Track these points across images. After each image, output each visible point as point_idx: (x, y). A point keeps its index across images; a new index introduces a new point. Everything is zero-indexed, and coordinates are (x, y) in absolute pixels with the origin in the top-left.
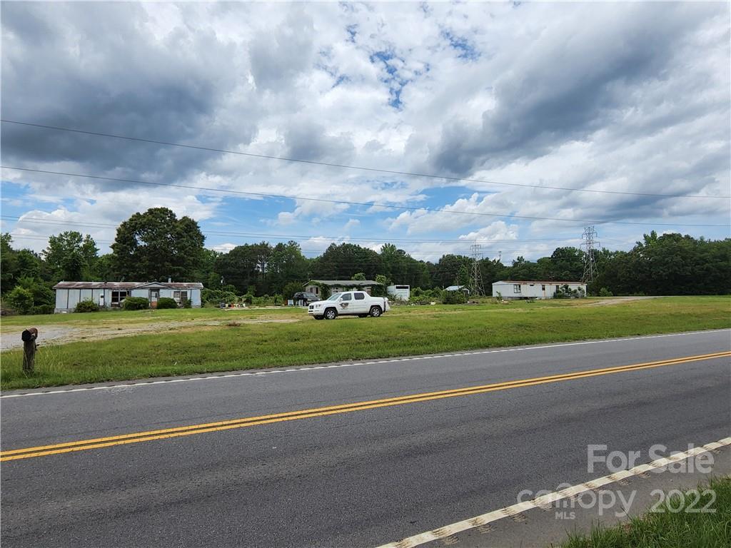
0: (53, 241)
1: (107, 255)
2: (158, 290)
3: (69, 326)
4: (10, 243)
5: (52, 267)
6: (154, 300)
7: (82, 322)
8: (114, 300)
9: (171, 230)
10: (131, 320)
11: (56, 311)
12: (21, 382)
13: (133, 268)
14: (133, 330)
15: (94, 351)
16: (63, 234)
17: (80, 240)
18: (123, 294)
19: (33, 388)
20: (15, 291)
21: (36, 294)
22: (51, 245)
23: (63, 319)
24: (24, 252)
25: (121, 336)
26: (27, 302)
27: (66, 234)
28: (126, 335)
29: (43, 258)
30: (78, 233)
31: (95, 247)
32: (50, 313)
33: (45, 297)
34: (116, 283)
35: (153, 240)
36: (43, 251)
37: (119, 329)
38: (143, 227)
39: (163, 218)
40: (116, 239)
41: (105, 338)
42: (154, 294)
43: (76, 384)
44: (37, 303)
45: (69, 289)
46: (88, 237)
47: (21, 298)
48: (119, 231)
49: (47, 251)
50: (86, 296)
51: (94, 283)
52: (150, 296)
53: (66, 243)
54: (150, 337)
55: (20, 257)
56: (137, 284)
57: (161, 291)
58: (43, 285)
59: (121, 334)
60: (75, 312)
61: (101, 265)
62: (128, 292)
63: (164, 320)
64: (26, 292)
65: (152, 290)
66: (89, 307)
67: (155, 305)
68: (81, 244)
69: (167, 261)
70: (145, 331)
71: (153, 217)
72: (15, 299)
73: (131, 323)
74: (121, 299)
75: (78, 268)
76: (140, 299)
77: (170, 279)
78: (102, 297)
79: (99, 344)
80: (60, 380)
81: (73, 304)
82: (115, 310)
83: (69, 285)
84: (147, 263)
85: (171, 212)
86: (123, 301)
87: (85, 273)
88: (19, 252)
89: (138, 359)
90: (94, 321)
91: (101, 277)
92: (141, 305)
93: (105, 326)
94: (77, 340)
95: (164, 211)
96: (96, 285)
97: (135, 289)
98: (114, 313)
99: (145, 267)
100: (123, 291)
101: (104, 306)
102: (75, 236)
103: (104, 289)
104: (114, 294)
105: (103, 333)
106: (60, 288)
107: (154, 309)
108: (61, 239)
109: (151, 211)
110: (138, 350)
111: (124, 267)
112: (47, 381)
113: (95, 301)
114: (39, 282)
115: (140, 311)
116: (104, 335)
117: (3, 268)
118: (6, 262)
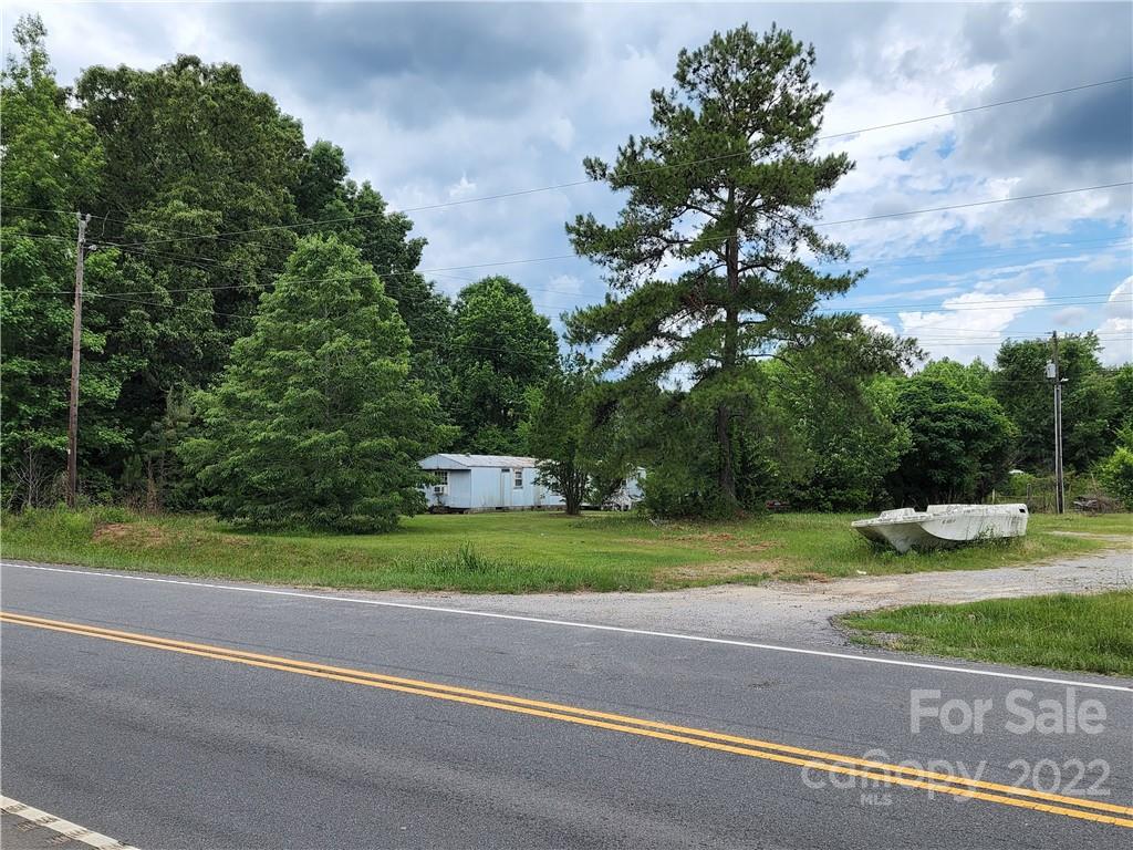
117: (1089, 407)
118: (1092, 395)
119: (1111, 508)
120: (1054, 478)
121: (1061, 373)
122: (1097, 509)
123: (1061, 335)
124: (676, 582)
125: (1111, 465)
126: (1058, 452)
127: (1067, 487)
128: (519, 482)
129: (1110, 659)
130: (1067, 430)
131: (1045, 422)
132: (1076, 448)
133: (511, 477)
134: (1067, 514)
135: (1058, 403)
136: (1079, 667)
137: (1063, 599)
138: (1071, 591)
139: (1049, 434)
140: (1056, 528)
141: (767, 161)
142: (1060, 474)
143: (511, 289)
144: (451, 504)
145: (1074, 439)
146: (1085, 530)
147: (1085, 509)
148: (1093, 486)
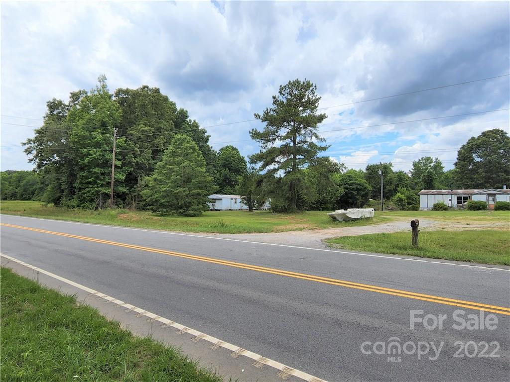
0: (415, 165)
1: (451, 171)
2: (494, 195)
3: (431, 219)
4: (392, 168)
5: (415, 181)
6: (492, 203)
7: (439, 217)
8: (459, 202)
9: (504, 146)
10: (475, 218)
11: (420, 209)
12: (410, 252)
13: (472, 179)
14: (479, 226)
15: (452, 238)
16: (420, 159)
17: (431, 162)
18: (466, 198)
20: (397, 196)
21: (408, 198)
22: (414, 167)
23: (426, 215)
24: (400, 172)
25: (471, 229)
26: (403, 203)
27: (422, 159)
28: (474, 229)
29: (410, 175)
30: (430, 158)
31: (441, 165)
32: (417, 210)
33: (413, 200)
34: (459, 191)
35: (487, 156)
36: (410, 171)
37: (468, 224)
38: (478, 147)
39: (496, 138)
40: (457, 158)
41: (458, 229)
42: (491, 198)
43: (447, 259)
44: (409, 204)
45: (428, 194)
46: (437, 159)
47: (401, 200)
48: (459, 152)
49: (412, 171)
50: (439, 199)
51: (444, 191)
52: (488, 200)
53: (422, 165)
54: (496, 232)
55: (398, 175)
56: (476, 191)
57: (497, 196)
58: (412, 192)
59: (470, 228)
60: (432, 210)
61: (447, 178)
62: (469, 197)
63: (504, 219)
64: (402, 196)
65: (489, 195)
66: (441, 207)
67: (493, 207)
68: (432, 165)
69: (502, 172)
70: (489, 227)
71: (486, 138)
72: (397, 201)
73: (475, 220)
74: (464, 202)
75: (432, 180)
76: (478, 202)
77: (505, 187)
78: (450, 200)
79: (456, 234)
80: (436, 255)
81: (431, 205)
82: (460, 209)
83: (428, 192)
84: (484, 174)
85: (502, 131)
86: (465, 203)
87: (437, 184)
88: (397, 173)
89: (489, 248)
90: (447, 217)
91: (447, 186)
92: (481, 207)
93: (456, 221)
94: (439, 229)
95: (496, 132)
96: (445, 192)
97: (475, 194)
98: (460, 212)
99: (482, 178)
100: (465, 196)
101: (451, 207)
102: (428, 159)
103: (451, 194)
104: (459, 199)
105: (456, 226)
106: (422, 194)
107: (493, 210)
108: (419, 163)
109: (484, 134)
110: (487, 242)
111: (465, 178)
113: (445, 203)
114: (409, 190)
115: (481, 211)
116: (457, 227)
117: (390, 182)
118: (391, 179)
119: (396, 210)
120: (381, 201)
121: (383, 173)
122: (392, 209)
123: (382, 163)
124: (279, 230)
125: (396, 198)
126: (382, 194)
127: (384, 204)
128: (236, 202)
129: (396, 250)
130: (384, 188)
131: (378, 186)
132: (387, 193)
133: (234, 200)
134: (384, 211)
135: (382, 181)
136: (388, 253)
137: (383, 234)
138: (386, 232)
139: (379, 189)
140: (381, 215)
141: (304, 115)
142: (382, 200)
143: (234, 149)
144: (216, 208)
145: (386, 191)
146: (389, 215)
147: (389, 210)
148: (391, 204)
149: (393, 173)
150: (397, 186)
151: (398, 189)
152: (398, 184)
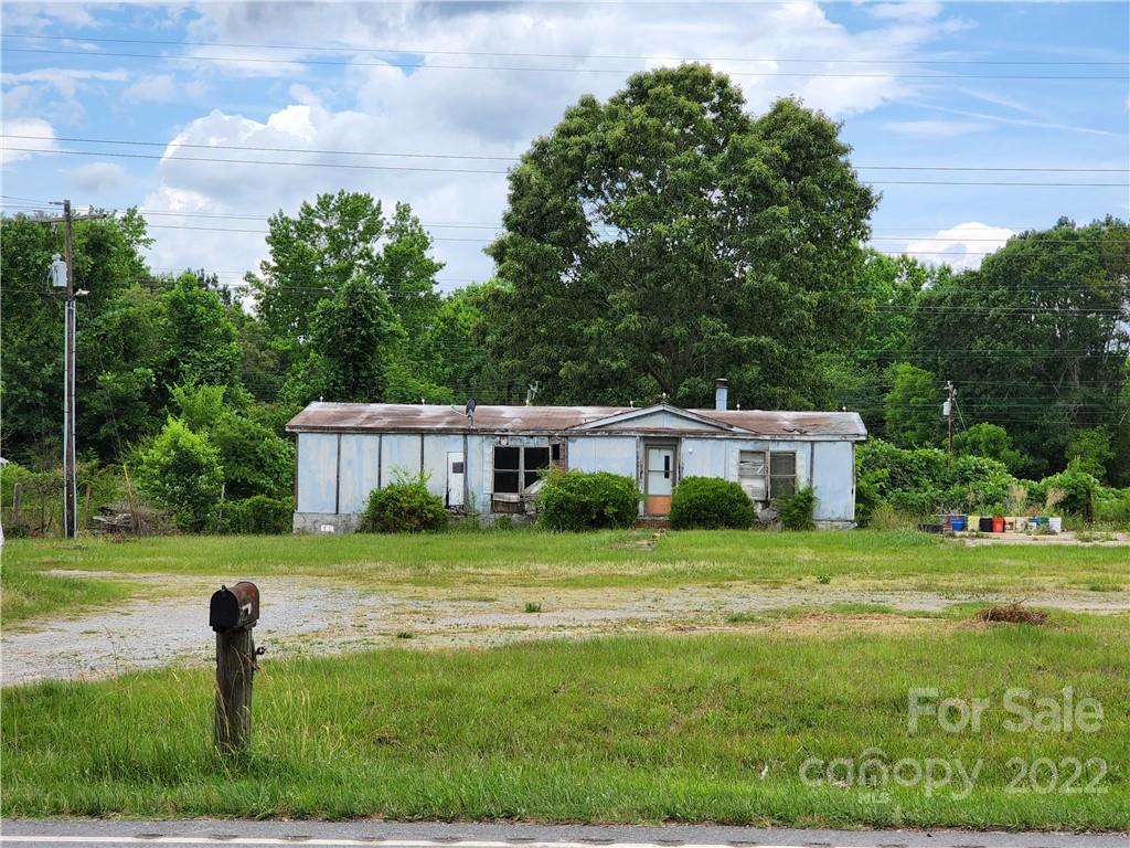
0: (280, 239)
1: (473, 290)
2: (671, 441)
3: (349, 586)
4: (140, 250)
5: (280, 343)
6: (660, 487)
7: (392, 570)
8: (504, 482)
9: (724, 167)
10: (576, 571)
11: (297, 522)
12: (212, 791)
13: (574, 344)
14: (585, 617)
15: (444, 693)
16: (313, 204)
17: (372, 230)
18: (537, 458)
19: (252, 816)
20: (163, 441)
21: (234, 452)
22: (276, 254)
23: (324, 557)
24: (187, 283)
25: (541, 635)
26: (203, 482)
27: (324, 202)
28: (558, 635)
29: (249, 305)
30: (367, 201)
31: (428, 254)
32: (277, 531)
33: (260, 466)
34: (508, 412)
35: (653, 217)
36: (249, 277)
37: (531, 609)
38: (611, 161)
39: (690, 118)
40: (507, 219)
41: (480, 642)
42: (657, 459)
43: (396, 818)
44: (237, 489)
45: (340, 431)
46: (403, 212)
47: (186, 465)
48: (520, 184)
49: (261, 276)
50: (402, 463)
51: (428, 411)
52: (644, 470)
53: (323, 242)
54: (656, 647)
55: (175, 303)
56: (589, 414)
57: (687, 446)
58: (249, 419)
59: (540, 628)
60: (363, 529)
61: (451, 334)
62: (556, 448)
63: (704, 576)
64: (197, 442)
65: (652, 440)
66: (412, 512)
67: (663, 509)
68: (378, 246)
69: (711, 313)
70: (629, 621)
71: (650, 112)
72: (165, 470)
73: (573, 583)
74: (531, 479)
75: (369, 344)
76: (603, 482)
77: (722, 396)
78: (459, 468)
79: (465, 665)
80: (339, 797)
81: (357, 500)
82: (505, 525)
83: (343, 417)
84: (632, 321)
85: (722, 83)
86: (536, 488)
87: (394, 366)
88: (170, 286)
89: (615, 739)
90: (436, 568)
91: (451, 381)
92: (610, 510)
93: (475, 590)
94: (382, 644)
95: (695, 82)
96: (437, 419)
97: (583, 434)
98: (507, 539)
99: (626, 338)
100: (533, 443)
101: (465, 510)
102: (356, 210)
103: (467, 433)
104: (504, 458)
105: (473, 620)
106: (313, 430)
107: (661, 526)
108: (306, 228)
109: (640, 89)
110: (610, 702)
111: (540, 339)
112: (297, 796)
113: (434, 487)
114: (239, 404)
115: (605, 535)
116: (478, 629)
117: (124, 345)
118: (129, 324)
119: (154, 528)
120: (62, 472)
121: (78, 278)
122: (131, 529)
123: (79, 211)
125: (155, 451)
126: (69, 424)
127: (82, 489)
130: (86, 384)
131: (48, 370)
132: (100, 420)
134: (83, 538)
135: (70, 336)
139: (54, 390)
140: (56, 565)
142: (71, 466)
145: (98, 404)
146: (105, 566)
147: (112, 529)
148: (127, 489)
149: (149, 283)
150: (170, 372)
151: (177, 392)
152: (173, 362)
